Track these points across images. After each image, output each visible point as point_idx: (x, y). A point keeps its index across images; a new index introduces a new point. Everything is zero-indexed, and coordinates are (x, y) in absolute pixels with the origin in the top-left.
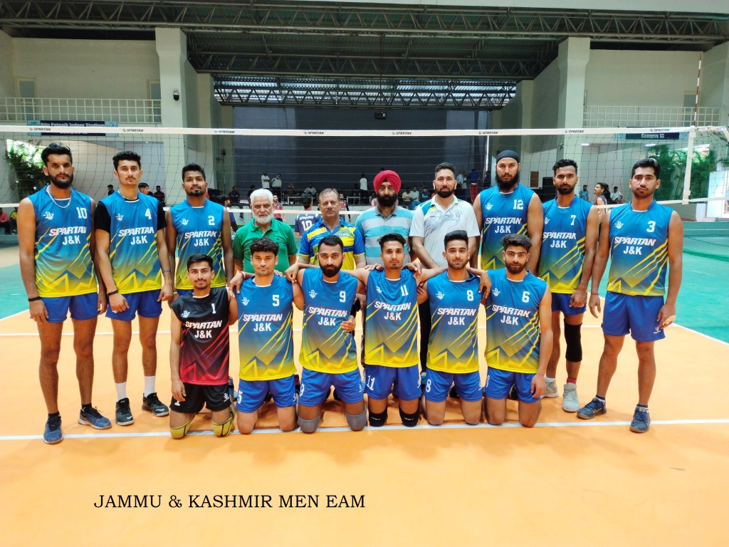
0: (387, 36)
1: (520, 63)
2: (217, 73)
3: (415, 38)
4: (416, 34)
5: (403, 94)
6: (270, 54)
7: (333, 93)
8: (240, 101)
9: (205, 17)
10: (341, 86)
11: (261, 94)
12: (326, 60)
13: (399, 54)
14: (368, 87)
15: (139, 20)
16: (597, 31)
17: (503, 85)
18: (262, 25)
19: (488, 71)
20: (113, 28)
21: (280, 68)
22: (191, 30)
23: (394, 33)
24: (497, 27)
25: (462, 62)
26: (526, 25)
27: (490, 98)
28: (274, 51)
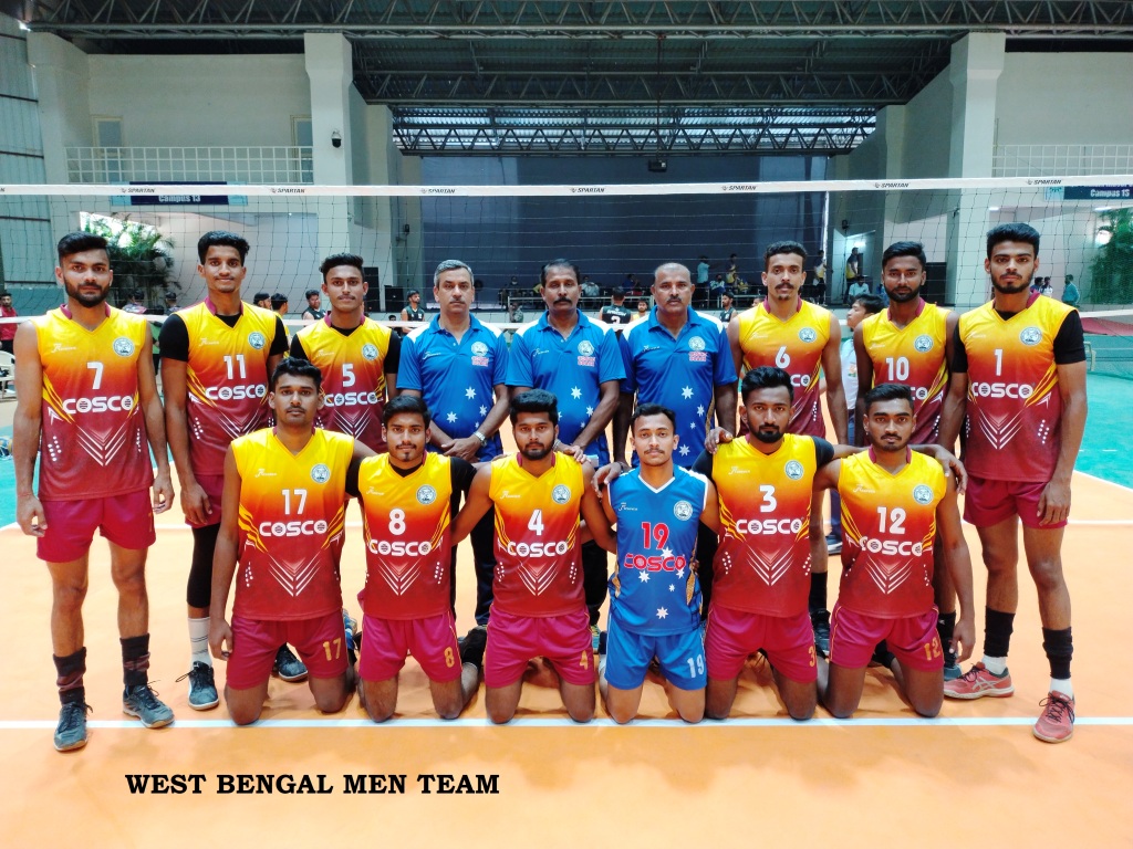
0: (669, 37)
1: (884, 79)
2: (397, 104)
3: (714, 41)
4: (716, 32)
5: (689, 132)
6: (480, 71)
7: (577, 132)
8: (432, 148)
9: (381, 14)
10: (590, 121)
11: (465, 136)
12: (569, 78)
13: (686, 66)
14: (633, 121)
15: (279, 22)
16: (1016, 21)
17: (853, 114)
18: (471, 24)
19: (831, 92)
20: (240, 36)
21: (494, 95)
22: (360, 36)
23: (680, 32)
24: (850, 19)
25: (788, 78)
26: (898, 15)
27: (831, 135)
28: (487, 66)
